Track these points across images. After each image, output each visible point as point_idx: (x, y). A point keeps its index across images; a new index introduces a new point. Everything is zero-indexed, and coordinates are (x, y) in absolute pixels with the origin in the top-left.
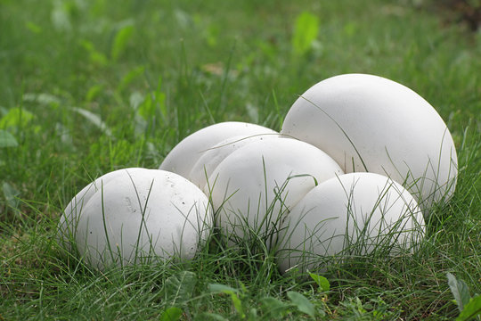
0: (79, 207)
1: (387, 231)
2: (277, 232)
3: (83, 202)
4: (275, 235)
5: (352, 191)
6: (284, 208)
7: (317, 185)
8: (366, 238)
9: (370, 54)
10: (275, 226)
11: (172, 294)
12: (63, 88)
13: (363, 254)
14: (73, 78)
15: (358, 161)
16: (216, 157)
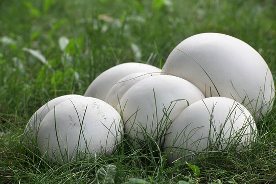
0: (39, 121)
1: (235, 135)
2: (165, 136)
3: (41, 117)
4: (163, 138)
5: (213, 110)
6: (169, 121)
7: (188, 105)
8: (221, 139)
9: (201, 7)
10: (163, 132)
11: (102, 180)
12: (16, 33)
13: (219, 149)
14: (21, 26)
15: (213, 89)
16: (123, 87)
